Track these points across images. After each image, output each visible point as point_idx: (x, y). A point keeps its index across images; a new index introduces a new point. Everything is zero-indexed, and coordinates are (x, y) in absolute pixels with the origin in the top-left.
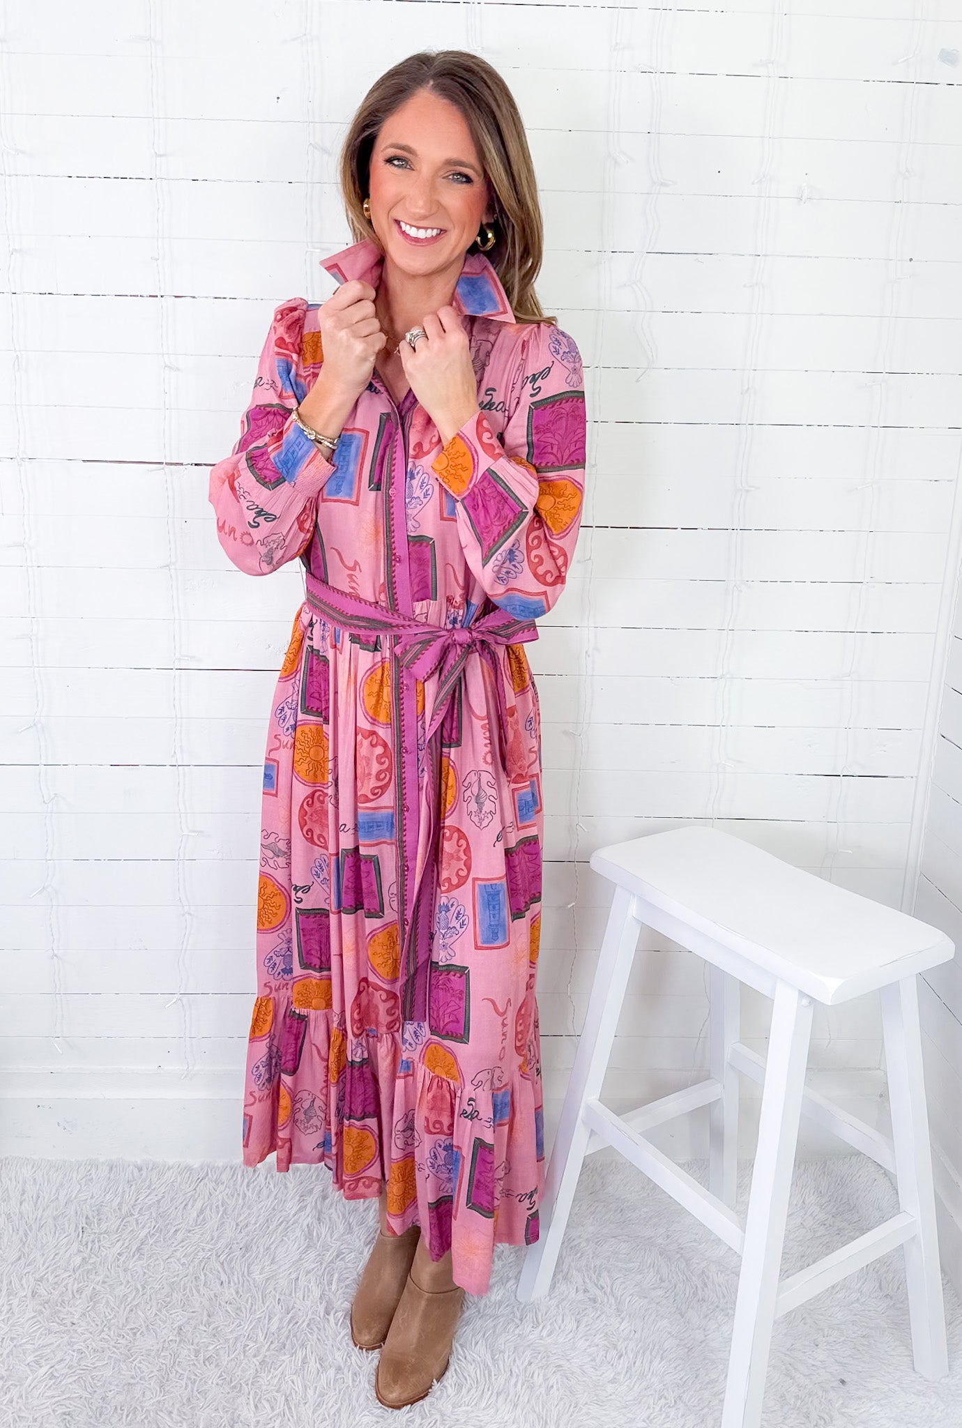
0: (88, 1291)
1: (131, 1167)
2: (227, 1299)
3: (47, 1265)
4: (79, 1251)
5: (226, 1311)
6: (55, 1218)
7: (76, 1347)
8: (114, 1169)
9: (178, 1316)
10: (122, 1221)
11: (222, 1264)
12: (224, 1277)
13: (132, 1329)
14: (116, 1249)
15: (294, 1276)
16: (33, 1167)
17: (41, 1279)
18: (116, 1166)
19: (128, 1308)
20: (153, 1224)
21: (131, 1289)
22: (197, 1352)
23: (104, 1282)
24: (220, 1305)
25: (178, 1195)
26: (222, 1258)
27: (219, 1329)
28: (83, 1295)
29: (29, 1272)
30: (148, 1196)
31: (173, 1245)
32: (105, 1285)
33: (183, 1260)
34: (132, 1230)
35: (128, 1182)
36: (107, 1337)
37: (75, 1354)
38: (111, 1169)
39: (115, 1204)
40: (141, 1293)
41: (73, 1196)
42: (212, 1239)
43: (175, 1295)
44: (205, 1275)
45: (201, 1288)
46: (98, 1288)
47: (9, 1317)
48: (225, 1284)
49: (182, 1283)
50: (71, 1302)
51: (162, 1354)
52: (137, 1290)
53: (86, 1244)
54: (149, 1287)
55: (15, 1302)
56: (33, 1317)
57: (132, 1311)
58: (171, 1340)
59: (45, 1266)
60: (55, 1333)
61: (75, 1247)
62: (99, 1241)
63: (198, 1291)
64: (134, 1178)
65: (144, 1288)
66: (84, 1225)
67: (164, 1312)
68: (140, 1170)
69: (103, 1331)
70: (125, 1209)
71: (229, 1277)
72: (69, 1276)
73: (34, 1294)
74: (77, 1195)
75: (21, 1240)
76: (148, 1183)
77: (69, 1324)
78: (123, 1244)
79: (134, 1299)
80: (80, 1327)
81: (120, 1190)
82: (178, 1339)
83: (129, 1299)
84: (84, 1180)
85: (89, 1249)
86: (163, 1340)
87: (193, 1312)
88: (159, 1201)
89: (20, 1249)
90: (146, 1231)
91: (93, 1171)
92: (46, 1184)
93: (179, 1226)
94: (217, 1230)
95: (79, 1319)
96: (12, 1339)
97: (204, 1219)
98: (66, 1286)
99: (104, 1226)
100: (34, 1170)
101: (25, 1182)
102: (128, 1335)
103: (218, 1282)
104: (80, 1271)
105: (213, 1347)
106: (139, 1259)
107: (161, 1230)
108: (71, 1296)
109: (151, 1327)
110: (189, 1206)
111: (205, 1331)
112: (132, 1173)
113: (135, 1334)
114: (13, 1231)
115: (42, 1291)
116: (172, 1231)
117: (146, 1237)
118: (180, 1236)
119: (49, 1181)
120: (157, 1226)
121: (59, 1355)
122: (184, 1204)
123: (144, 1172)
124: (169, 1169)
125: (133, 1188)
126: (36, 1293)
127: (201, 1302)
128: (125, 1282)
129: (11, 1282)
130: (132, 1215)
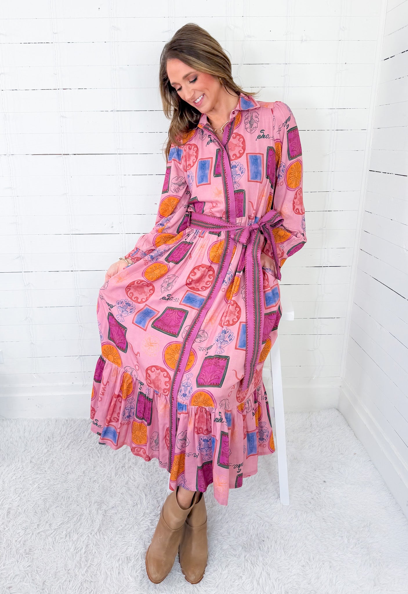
0: (50, 461)
1: (64, 420)
2: (100, 462)
3: (35, 452)
4: (46, 448)
5: (100, 466)
6: (37, 438)
7: (47, 478)
8: (57, 421)
9: (83, 468)
10: (61, 438)
11: (98, 451)
12: (99, 455)
13: (67, 472)
14: (60, 447)
15: (124, 453)
16: (28, 421)
17: (33, 457)
18: (58, 420)
19: (65, 466)
20: (72, 439)
21: (65, 459)
22: (90, 479)
23: (56, 458)
24: (98, 464)
25: (81, 429)
26: (98, 448)
27: (98, 472)
28: (49, 462)
29: (29, 455)
30: (70, 429)
31: (80, 445)
32: (56, 459)
33: (84, 450)
34: (65, 441)
35: (63, 425)
36: (57, 475)
37: (47, 480)
38: (56, 421)
39: (58, 432)
40: (69, 461)
41: (43, 430)
42: (94, 443)
43: (81, 461)
44: (92, 454)
45: (91, 458)
46: (54, 459)
47: (22, 469)
48: (100, 457)
49: (84, 457)
50: (45, 464)
51: (78, 480)
52: (68, 460)
53: (49, 446)
54: (72, 459)
55: (24, 464)
56: (31, 469)
57: (66, 466)
58: (81, 476)
59: (34, 453)
60: (39, 474)
61: (44, 447)
62: (53, 444)
63: (90, 460)
64: (65, 423)
65: (70, 459)
66: (48, 439)
67: (78, 466)
68: (67, 421)
69: (56, 473)
70: (62, 434)
71: (101, 455)
72: (43, 456)
73: (31, 462)
74: (44, 430)
75: (25, 445)
76: (70, 425)
77: (44, 471)
78: (62, 445)
79: (67, 463)
80: (48, 472)
81: (60, 427)
82: (83, 475)
83: (65, 463)
84: (47, 425)
85: (50, 447)
86: (78, 476)
87: (89, 466)
88: (74, 431)
89: (25, 448)
90: (70, 441)
91: (50, 422)
92: (33, 426)
93: (82, 439)
94: (96, 440)
95: (47, 469)
96: (24, 476)
97: (91, 436)
98: (42, 459)
99: (55, 439)
100: (28, 422)
101: (25, 426)
102: (65, 474)
103: (97, 457)
104: (47, 454)
105: (96, 477)
106: (68, 450)
107: (76, 440)
108: (44, 462)
109: (73, 471)
110: (86, 432)
111: (93, 472)
112: (64, 422)
113: (68, 474)
114: (22, 442)
115: (33, 460)
116: (79, 441)
117: (70, 443)
118: (82, 442)
119: (34, 426)
120: (74, 439)
121: (41, 481)
122: (83, 432)
123: (69, 421)
124: (78, 420)
125: (65, 427)
126: (32, 462)
127: (91, 463)
128: (63, 457)
129: (22, 458)
130: (65, 436)
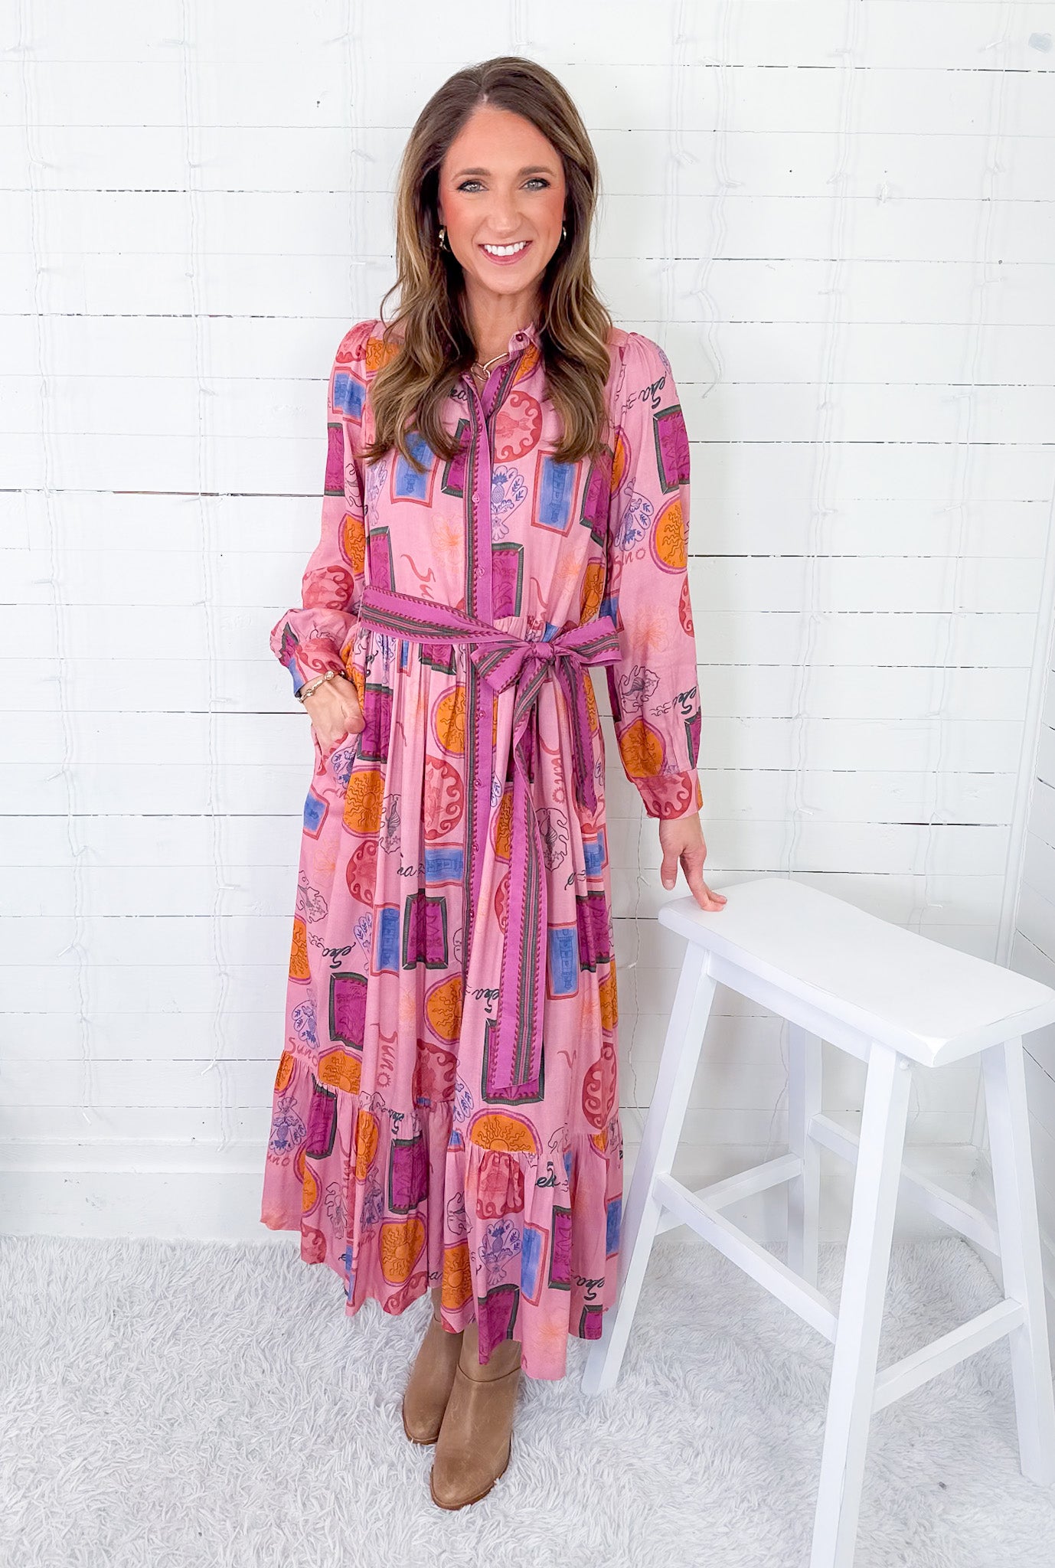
0: (121, 1379)
1: (164, 1247)
2: (269, 1389)
3: (77, 1350)
4: (111, 1336)
5: (269, 1401)
6: (85, 1301)
7: (110, 1438)
8: (146, 1249)
9: (217, 1406)
10: (155, 1304)
11: (263, 1350)
12: (266, 1366)
13: (169, 1420)
14: (151, 1334)
15: (340, 1364)
16: (60, 1246)
17: (70, 1366)
18: (148, 1246)
19: (164, 1397)
20: (189, 1308)
21: (166, 1376)
22: (239, 1445)
23: (138, 1369)
24: (262, 1394)
25: (214, 1278)
26: (263, 1344)
27: (262, 1420)
28: (116, 1383)
29: (58, 1358)
30: (183, 1277)
31: (211, 1330)
32: (139, 1373)
33: (222, 1347)
34: (166, 1314)
35: (161, 1262)
36: (142, 1428)
37: (110, 1446)
38: (143, 1248)
39: (147, 1286)
40: (177, 1382)
41: (104, 1277)
42: (252, 1325)
43: (214, 1384)
44: (246, 1362)
45: (242, 1376)
46: (132, 1375)
47: (38, 1406)
48: (268, 1372)
49: (221, 1371)
50: (104, 1390)
51: (202, 1447)
52: (174, 1378)
53: (119, 1329)
54: (186, 1374)
55: (45, 1389)
56: (64, 1406)
57: (168, 1400)
58: (211, 1432)
59: (75, 1352)
60: (87, 1423)
61: (107, 1330)
62: (132, 1325)
63: (238, 1380)
64: (167, 1258)
65: (180, 1376)
66: (116, 1308)
67: (203, 1401)
68: (173, 1249)
69: (138, 1421)
70: (158, 1292)
71: (270, 1365)
72: (101, 1362)
73: (64, 1380)
74: (107, 1276)
75: (50, 1323)
76: (182, 1263)
77: (102, 1413)
78: (157, 1328)
79: (170, 1388)
80: (114, 1416)
81: (153, 1268)
82: (218, 1431)
83: (165, 1388)
84: (115, 1259)
85: (121, 1333)
86: (201, 1432)
87: (234, 1402)
88: (194, 1283)
89: (48, 1333)
90: (181, 1314)
91: (124, 1250)
92: (74, 1263)
93: (216, 1311)
94: (257, 1314)
95: (112, 1408)
96: (42, 1429)
97: (242, 1303)
98: (98, 1373)
99: (136, 1309)
100: (61, 1248)
101: (52, 1262)
102: (165, 1425)
103: (260, 1371)
104: (113, 1357)
105: (256, 1439)
106: (175, 1344)
107: (198, 1314)
108: (103, 1384)
109: (189, 1417)
110: (227, 1288)
111: (247, 1423)
112: (165, 1253)
113: (172, 1425)
114: (41, 1313)
115: (72, 1377)
116: (209, 1316)
117: (182, 1321)
118: (217, 1320)
119: (77, 1261)
120: (194, 1309)
121: (93, 1447)
122: (220, 1287)
123: (178, 1252)
124: (204, 1249)
125: (167, 1268)
126: (67, 1380)
127: (242, 1392)
128: (160, 1369)
129: (40, 1368)
130: (166, 1297)
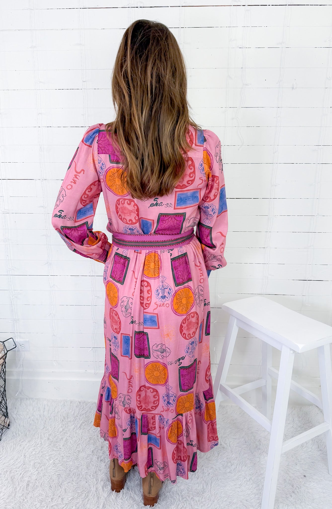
0: (64, 439)
1: (77, 402)
3: (52, 430)
4: (62, 427)
6: (54, 417)
7: (61, 455)
8: (72, 403)
10: (75, 418)
13: (78, 451)
14: (73, 426)
16: (47, 401)
17: (50, 435)
18: (72, 402)
19: (77, 444)
20: (84, 420)
23: (69, 436)
24: (105, 444)
27: (105, 452)
28: (63, 440)
29: (47, 432)
30: (82, 411)
32: (70, 437)
33: (93, 431)
34: (78, 421)
35: (76, 407)
36: (70, 453)
37: (61, 457)
38: (71, 403)
39: (72, 413)
40: (80, 440)
46: (67, 438)
47: (41, 446)
49: (93, 438)
50: (60, 442)
51: (88, 458)
52: (80, 439)
53: (64, 425)
54: (83, 438)
55: (43, 441)
56: (48, 446)
58: (90, 454)
60: (55, 451)
61: (60, 425)
62: (68, 424)
63: (98, 440)
64: (78, 405)
65: (81, 438)
66: (63, 419)
67: (88, 446)
68: (80, 403)
69: (69, 451)
70: (75, 415)
72: (59, 434)
73: (48, 439)
74: (61, 410)
75: (44, 423)
76: (82, 407)
77: (59, 448)
78: (75, 425)
79: (78, 442)
80: (62, 449)
81: (74, 409)
82: (92, 454)
84: (63, 405)
86: (87, 454)
87: (97, 446)
88: (86, 413)
89: (44, 426)
90: (82, 421)
91: (66, 403)
95: (62, 447)
96: (42, 452)
98: (58, 437)
99: (69, 419)
101: (45, 406)
102: (77, 452)
104: (62, 433)
105: (103, 457)
106: (80, 430)
107: (87, 421)
108: (59, 440)
109: (84, 450)
113: (79, 452)
114: (42, 420)
115: (50, 438)
117: (82, 423)
119: (52, 406)
121: (56, 458)
123: (81, 404)
124: (89, 403)
125: (78, 408)
126: (49, 439)
128: (76, 437)
129: (41, 435)
130: (77, 416)
